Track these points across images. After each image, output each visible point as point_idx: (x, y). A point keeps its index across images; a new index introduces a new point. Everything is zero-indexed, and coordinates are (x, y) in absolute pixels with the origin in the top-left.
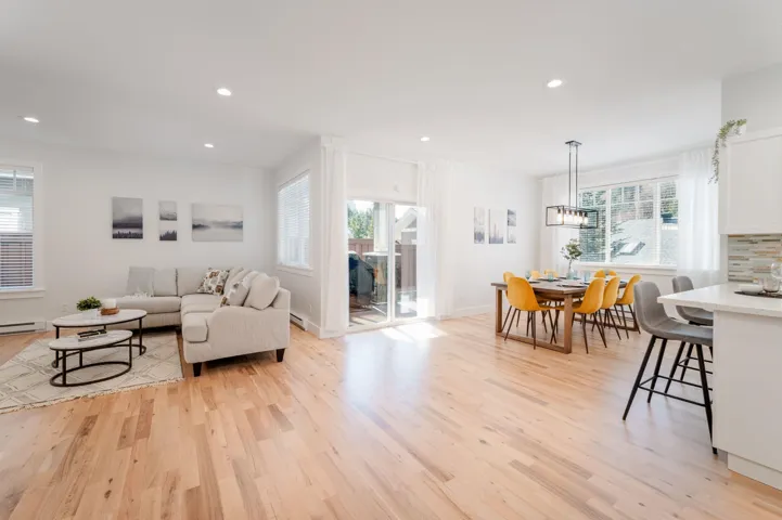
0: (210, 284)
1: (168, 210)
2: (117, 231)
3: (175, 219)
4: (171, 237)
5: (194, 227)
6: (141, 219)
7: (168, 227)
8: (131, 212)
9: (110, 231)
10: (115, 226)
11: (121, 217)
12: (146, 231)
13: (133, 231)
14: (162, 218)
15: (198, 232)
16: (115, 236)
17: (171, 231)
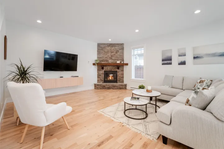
0: (199, 87)
1: (182, 52)
2: (163, 62)
3: (185, 55)
4: (183, 63)
5: (194, 58)
6: (171, 57)
7: (182, 59)
8: (168, 55)
9: (161, 62)
10: (163, 60)
11: (165, 57)
12: (173, 61)
13: (168, 62)
14: (179, 56)
15: (196, 60)
16: (163, 64)
17: (183, 61)
